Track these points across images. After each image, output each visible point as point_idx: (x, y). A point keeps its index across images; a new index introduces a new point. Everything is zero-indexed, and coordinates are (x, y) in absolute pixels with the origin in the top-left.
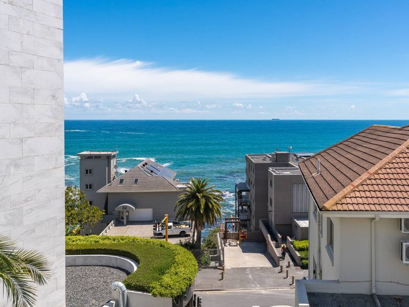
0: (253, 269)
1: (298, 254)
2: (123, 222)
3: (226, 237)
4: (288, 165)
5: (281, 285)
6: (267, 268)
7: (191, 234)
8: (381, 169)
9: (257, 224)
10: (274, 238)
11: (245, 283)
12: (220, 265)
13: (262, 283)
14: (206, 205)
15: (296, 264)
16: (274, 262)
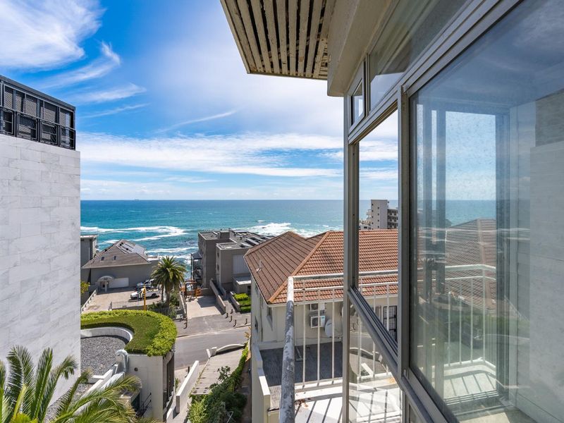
0: (207, 317)
1: (238, 303)
2: (104, 290)
3: (186, 294)
4: (229, 241)
5: (227, 327)
6: (217, 315)
7: (160, 295)
8: (301, 269)
9: (208, 282)
10: (221, 294)
11: (202, 328)
12: (184, 317)
13: (214, 327)
14: (174, 277)
15: (237, 311)
16: (222, 310)
